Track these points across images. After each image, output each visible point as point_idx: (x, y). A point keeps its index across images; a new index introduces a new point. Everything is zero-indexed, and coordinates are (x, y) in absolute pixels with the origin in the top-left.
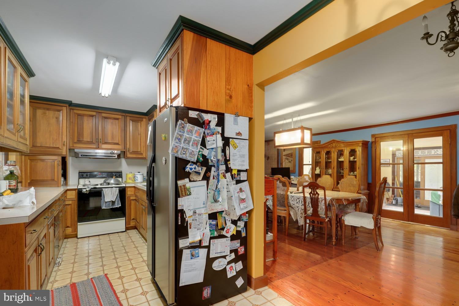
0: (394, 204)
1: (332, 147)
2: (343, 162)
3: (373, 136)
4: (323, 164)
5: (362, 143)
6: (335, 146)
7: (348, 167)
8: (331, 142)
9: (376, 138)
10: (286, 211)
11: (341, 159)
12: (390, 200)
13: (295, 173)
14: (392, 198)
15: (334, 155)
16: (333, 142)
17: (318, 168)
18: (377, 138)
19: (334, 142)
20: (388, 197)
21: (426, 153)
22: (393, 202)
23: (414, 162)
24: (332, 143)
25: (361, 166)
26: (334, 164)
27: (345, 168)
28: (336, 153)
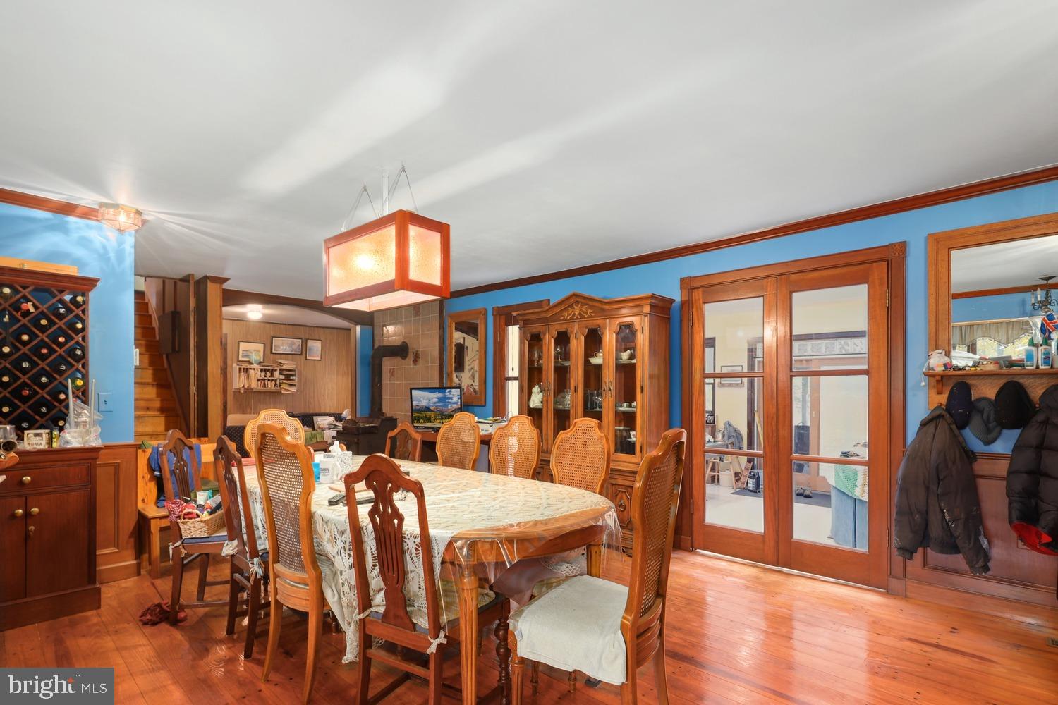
0: (751, 489)
1: (572, 318)
2: (599, 367)
3: (684, 282)
4: (549, 376)
5: (652, 306)
6: (580, 314)
7: (613, 387)
8: (569, 303)
9: (691, 289)
10: (307, 585)
11: (597, 360)
12: (743, 479)
13: (485, 406)
14: (747, 473)
15: (578, 345)
16: (573, 300)
17: (536, 389)
18: (694, 289)
19: (577, 302)
20: (739, 470)
21: (823, 351)
22: (749, 485)
23: (791, 371)
24: (571, 306)
25: (647, 382)
26: (577, 376)
27: (607, 388)
28: (583, 338)
